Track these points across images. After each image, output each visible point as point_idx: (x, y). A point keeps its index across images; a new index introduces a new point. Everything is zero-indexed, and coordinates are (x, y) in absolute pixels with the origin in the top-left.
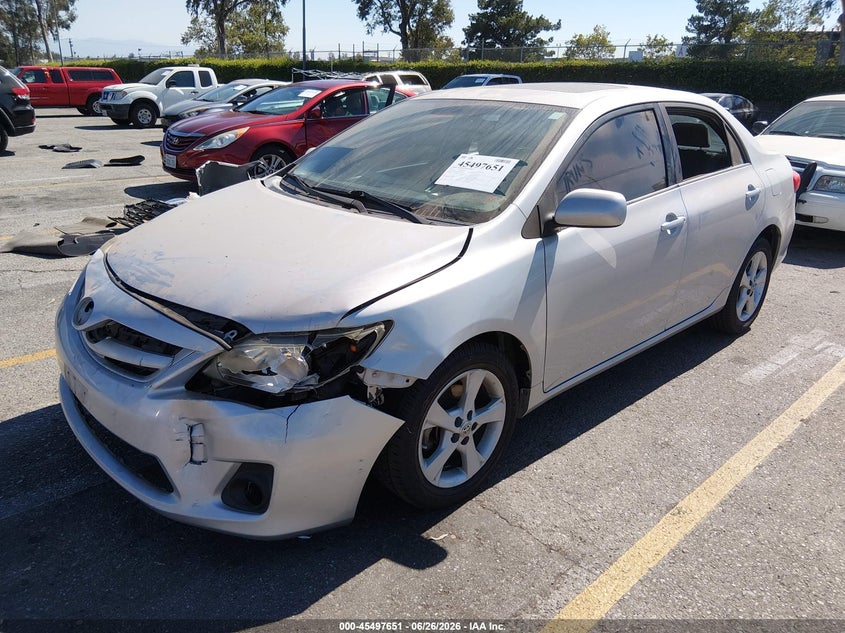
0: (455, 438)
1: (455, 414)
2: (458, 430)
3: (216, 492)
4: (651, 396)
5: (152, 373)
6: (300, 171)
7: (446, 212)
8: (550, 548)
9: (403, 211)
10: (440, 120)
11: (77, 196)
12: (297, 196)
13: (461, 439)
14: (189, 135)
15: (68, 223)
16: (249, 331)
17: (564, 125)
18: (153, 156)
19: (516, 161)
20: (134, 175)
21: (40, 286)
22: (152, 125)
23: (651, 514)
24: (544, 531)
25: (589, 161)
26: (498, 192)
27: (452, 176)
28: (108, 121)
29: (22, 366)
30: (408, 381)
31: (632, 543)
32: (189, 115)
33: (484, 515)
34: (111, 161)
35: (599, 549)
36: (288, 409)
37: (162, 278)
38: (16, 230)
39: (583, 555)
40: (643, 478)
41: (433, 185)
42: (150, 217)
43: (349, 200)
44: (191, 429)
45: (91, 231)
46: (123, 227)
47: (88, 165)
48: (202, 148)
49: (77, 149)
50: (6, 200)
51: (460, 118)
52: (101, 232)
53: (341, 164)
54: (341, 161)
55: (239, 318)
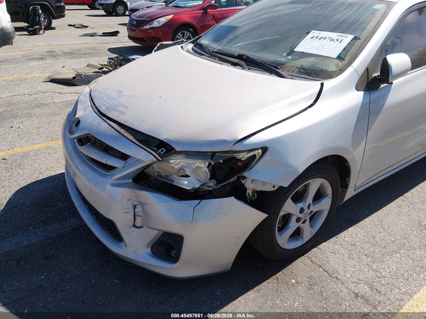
0: (298, 220)
1: (300, 205)
2: (300, 215)
3: (147, 247)
4: (414, 191)
5: (113, 169)
6: (205, 41)
7: (301, 70)
8: (357, 296)
9: (272, 69)
10: (295, 8)
11: (84, 52)
12: (202, 56)
13: (302, 221)
14: (142, 19)
15: (80, 66)
16: (174, 149)
17: (385, 13)
18: (124, 32)
19: (353, 36)
20: (114, 42)
21: (62, 102)
22: (124, 15)
23: (422, 276)
24: (353, 282)
25: (400, 38)
26: (340, 58)
27: (305, 46)
28: (102, 12)
29: (50, 148)
30: (274, 187)
31: (411, 296)
32: (142, 9)
33: (312, 268)
34: (103, 34)
35: (389, 299)
36: (196, 202)
37: (121, 109)
38: (52, 70)
39: (379, 302)
40: (414, 249)
41: (291, 52)
42: (121, 65)
43: (236, 61)
44: (135, 207)
45: (90, 72)
46: (107, 70)
47: (92, 35)
48: (148, 27)
49: (86, 27)
50: (49, 53)
51: (309, 7)
52: (95, 72)
53: (231, 37)
54: (231, 35)
55: (167, 139)
